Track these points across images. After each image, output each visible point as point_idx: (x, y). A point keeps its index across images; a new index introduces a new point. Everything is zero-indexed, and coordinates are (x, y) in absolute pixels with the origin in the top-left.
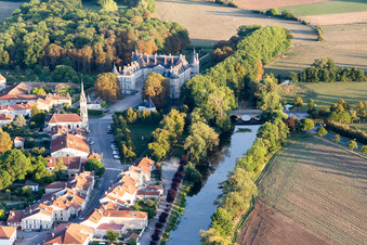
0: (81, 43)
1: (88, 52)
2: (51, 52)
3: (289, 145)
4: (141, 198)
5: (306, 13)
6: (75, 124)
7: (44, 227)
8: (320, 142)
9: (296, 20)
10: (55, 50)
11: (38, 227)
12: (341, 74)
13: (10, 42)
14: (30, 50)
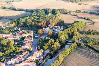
0: (39, 22)
1: (40, 24)
2: (32, 24)
3: (77, 49)
4: (37, 59)
5: (93, 19)
6: (30, 40)
7: (12, 64)
8: (84, 49)
9: (90, 20)
10: (33, 23)
11: (11, 64)
12: (95, 33)
13: (24, 21)
14: (28, 23)
